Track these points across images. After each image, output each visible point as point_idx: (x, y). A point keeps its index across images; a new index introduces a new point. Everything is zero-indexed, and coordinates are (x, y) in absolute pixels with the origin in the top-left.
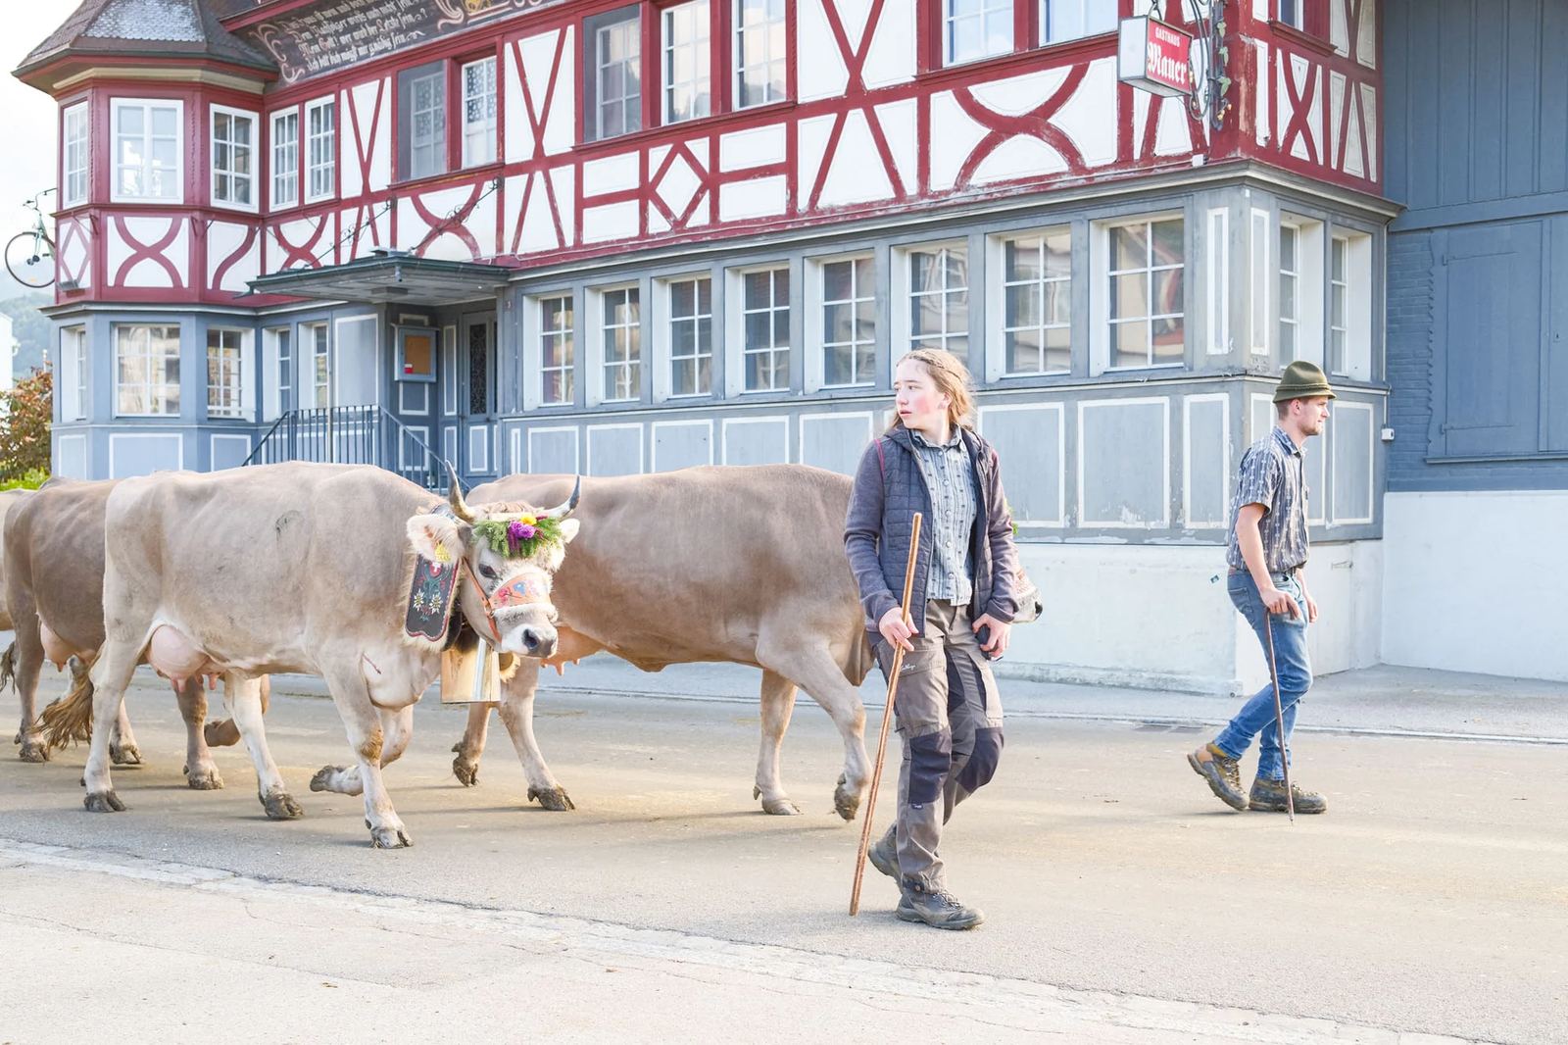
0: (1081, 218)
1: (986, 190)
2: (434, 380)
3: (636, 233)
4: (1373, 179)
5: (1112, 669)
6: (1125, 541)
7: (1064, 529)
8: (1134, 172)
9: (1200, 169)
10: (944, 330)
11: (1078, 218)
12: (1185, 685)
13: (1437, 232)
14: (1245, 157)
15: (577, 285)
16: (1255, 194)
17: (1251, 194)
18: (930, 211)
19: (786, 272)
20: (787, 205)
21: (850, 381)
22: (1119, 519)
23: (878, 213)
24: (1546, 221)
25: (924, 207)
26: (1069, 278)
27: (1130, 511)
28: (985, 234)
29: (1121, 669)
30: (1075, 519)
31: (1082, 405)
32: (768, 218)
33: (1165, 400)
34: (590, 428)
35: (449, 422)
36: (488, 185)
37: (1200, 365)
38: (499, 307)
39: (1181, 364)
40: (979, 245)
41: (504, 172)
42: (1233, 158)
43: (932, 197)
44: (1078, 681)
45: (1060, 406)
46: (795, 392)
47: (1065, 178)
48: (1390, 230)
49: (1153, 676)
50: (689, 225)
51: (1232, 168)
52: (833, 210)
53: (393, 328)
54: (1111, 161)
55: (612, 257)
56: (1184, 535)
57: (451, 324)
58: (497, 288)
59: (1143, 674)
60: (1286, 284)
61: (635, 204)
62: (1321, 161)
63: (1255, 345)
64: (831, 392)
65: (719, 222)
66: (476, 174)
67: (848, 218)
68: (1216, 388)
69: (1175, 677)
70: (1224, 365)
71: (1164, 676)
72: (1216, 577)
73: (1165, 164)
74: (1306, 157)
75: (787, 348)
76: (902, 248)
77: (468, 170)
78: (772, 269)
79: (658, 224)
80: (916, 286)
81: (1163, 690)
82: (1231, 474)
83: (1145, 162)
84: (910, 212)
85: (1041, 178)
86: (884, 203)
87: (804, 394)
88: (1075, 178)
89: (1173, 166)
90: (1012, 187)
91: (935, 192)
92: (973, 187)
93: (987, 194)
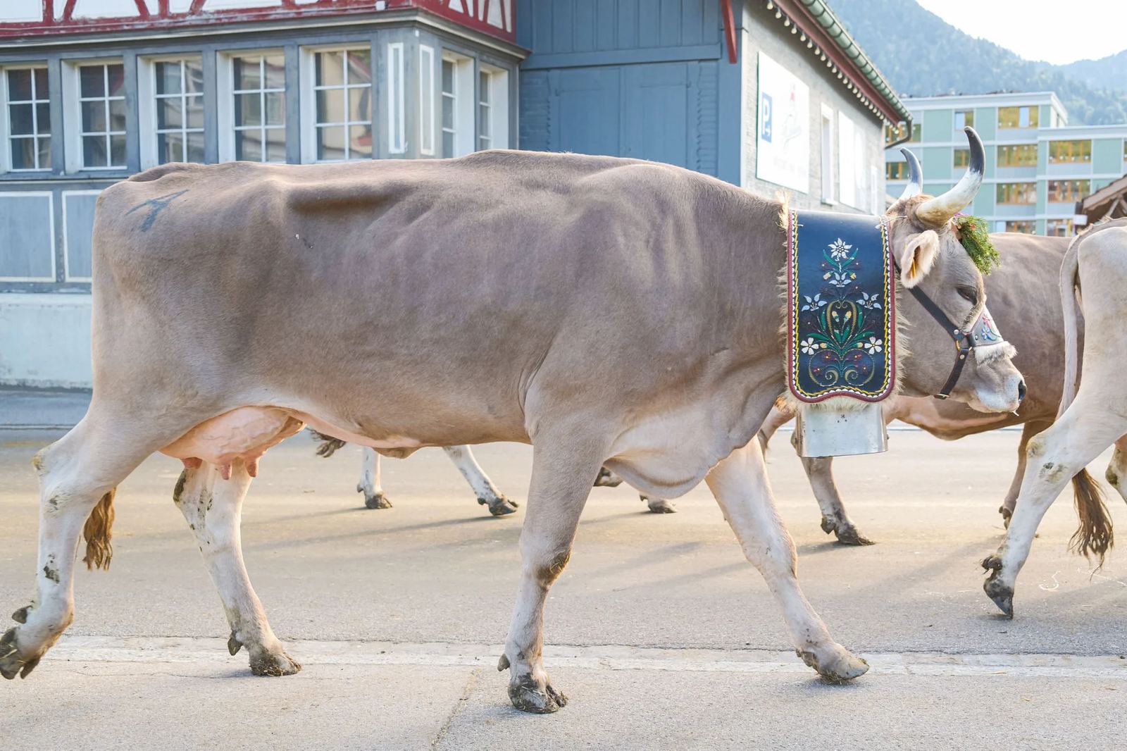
0: (292, 43)
1: (216, 16)
4: (509, 29)
8: (333, 10)
9: (381, 12)
10: (184, 125)
11: (290, 43)
13: (552, 72)
14: (415, 6)
16: (422, 34)
17: (420, 33)
18: (169, 29)
19: (46, 71)
20: (44, 14)
21: (105, 164)
23: (126, 28)
24: (623, 68)
25: (164, 25)
26: (283, 90)
28: (216, 51)
32: (26, 24)
40: (211, 59)
42: (406, 6)
43: (171, 18)
46: (56, 172)
47: (280, 11)
48: (522, 68)
51: (405, 13)
52: (85, 21)
54: (314, 1)
60: (447, 104)
62: (471, 13)
63: (424, 147)
64: (89, 173)
67: (99, 30)
73: (356, 6)
74: (460, 9)
75: (49, 135)
76: (147, 58)
78: (33, 67)
80: (161, 88)
83: (341, 3)
84: (153, 29)
85: (260, 9)
86: (131, 19)
87: (65, 174)
88: (286, 11)
89: (363, 8)
90: (237, 15)
91: (173, 14)
92: (205, 12)
93: (217, 19)
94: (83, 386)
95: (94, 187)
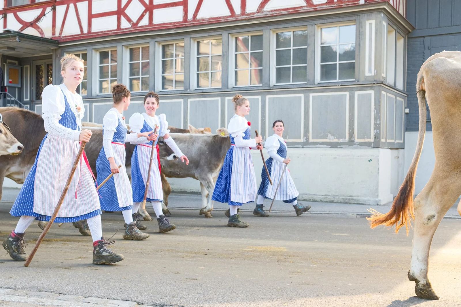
0: (312, 23)
1: (271, 13)
2: (20, 86)
3: (115, 28)
5: (325, 195)
6: (329, 147)
7: (303, 143)
8: (335, 6)
9: (362, 5)
11: (310, 23)
12: (358, 201)
13: (426, 38)
15: (89, 48)
16: (384, 15)
18: (245, 20)
20: (183, 18)
22: (327, 139)
23: (223, 21)
25: (244, 18)
27: (332, 135)
28: (270, 29)
29: (329, 195)
30: (308, 138)
31: (311, 95)
32: (174, 23)
33: (347, 93)
34: (94, 104)
35: (26, 103)
36: (49, 9)
37: (362, 80)
38: (54, 57)
39: (354, 80)
40: (268, 34)
41: (56, 4)
42: (378, 1)
43: (247, 15)
44: (311, 200)
45: (302, 95)
46: (186, 90)
47: (304, 8)
48: (408, 37)
49: (344, 197)
50: (139, 25)
51: (378, 5)
52: (203, 20)
53: (4, 65)
54: (325, 2)
55: (105, 37)
56: (355, 144)
57: (28, 65)
58: (52, 49)
59: (339, 197)
61: (115, 17)
62: (395, 7)
63: (382, 73)
64: (200, 90)
65: (153, 24)
66: (43, 4)
67: (210, 23)
68: (369, 88)
69: (353, 198)
70: (373, 80)
71: (349, 198)
72: (371, 160)
73: (347, 3)
76: (232, 35)
77: (38, 3)
78: (174, 43)
79: (125, 24)
80: (237, 50)
81: (347, 203)
82: (375, 121)
83: (339, 2)
84: (237, 21)
85: (294, 8)
86: (226, 17)
87: (190, 91)
88: (309, 8)
89: (351, 4)
90: (282, 12)
91: (248, 13)
92: (265, 11)
93: (271, 14)
94: (197, 191)
95: (204, 96)
